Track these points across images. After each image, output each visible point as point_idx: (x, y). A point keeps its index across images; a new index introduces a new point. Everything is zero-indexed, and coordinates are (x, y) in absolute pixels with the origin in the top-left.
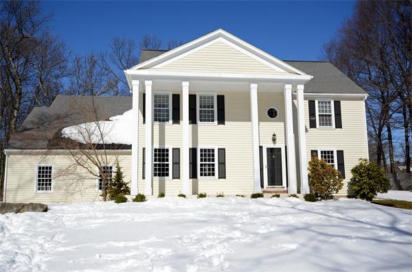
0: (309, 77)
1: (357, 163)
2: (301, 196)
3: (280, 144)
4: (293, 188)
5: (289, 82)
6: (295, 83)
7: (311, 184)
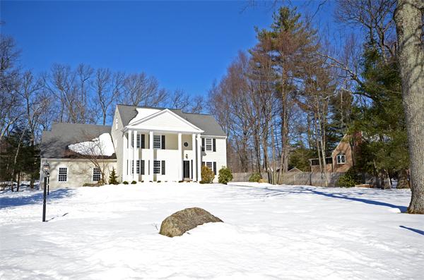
0: (203, 131)
1: (221, 168)
2: (198, 182)
3: (189, 159)
4: (194, 179)
5: (195, 133)
6: (197, 134)
7: (202, 177)
